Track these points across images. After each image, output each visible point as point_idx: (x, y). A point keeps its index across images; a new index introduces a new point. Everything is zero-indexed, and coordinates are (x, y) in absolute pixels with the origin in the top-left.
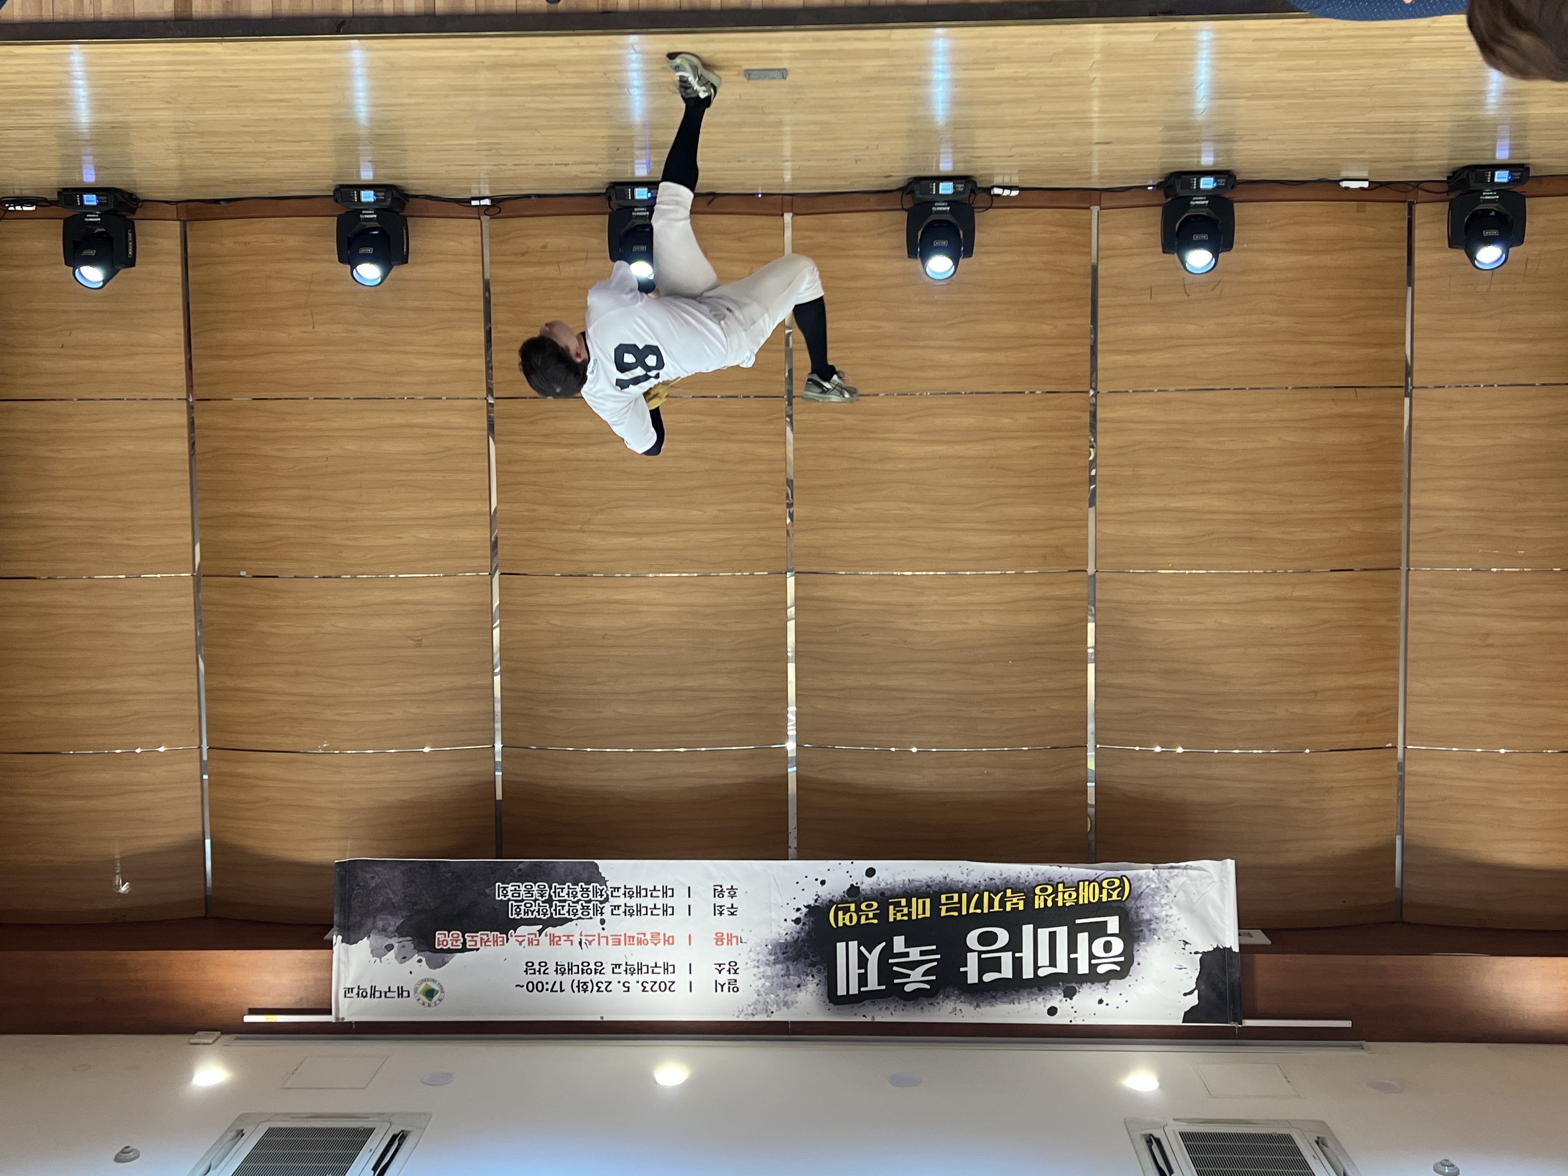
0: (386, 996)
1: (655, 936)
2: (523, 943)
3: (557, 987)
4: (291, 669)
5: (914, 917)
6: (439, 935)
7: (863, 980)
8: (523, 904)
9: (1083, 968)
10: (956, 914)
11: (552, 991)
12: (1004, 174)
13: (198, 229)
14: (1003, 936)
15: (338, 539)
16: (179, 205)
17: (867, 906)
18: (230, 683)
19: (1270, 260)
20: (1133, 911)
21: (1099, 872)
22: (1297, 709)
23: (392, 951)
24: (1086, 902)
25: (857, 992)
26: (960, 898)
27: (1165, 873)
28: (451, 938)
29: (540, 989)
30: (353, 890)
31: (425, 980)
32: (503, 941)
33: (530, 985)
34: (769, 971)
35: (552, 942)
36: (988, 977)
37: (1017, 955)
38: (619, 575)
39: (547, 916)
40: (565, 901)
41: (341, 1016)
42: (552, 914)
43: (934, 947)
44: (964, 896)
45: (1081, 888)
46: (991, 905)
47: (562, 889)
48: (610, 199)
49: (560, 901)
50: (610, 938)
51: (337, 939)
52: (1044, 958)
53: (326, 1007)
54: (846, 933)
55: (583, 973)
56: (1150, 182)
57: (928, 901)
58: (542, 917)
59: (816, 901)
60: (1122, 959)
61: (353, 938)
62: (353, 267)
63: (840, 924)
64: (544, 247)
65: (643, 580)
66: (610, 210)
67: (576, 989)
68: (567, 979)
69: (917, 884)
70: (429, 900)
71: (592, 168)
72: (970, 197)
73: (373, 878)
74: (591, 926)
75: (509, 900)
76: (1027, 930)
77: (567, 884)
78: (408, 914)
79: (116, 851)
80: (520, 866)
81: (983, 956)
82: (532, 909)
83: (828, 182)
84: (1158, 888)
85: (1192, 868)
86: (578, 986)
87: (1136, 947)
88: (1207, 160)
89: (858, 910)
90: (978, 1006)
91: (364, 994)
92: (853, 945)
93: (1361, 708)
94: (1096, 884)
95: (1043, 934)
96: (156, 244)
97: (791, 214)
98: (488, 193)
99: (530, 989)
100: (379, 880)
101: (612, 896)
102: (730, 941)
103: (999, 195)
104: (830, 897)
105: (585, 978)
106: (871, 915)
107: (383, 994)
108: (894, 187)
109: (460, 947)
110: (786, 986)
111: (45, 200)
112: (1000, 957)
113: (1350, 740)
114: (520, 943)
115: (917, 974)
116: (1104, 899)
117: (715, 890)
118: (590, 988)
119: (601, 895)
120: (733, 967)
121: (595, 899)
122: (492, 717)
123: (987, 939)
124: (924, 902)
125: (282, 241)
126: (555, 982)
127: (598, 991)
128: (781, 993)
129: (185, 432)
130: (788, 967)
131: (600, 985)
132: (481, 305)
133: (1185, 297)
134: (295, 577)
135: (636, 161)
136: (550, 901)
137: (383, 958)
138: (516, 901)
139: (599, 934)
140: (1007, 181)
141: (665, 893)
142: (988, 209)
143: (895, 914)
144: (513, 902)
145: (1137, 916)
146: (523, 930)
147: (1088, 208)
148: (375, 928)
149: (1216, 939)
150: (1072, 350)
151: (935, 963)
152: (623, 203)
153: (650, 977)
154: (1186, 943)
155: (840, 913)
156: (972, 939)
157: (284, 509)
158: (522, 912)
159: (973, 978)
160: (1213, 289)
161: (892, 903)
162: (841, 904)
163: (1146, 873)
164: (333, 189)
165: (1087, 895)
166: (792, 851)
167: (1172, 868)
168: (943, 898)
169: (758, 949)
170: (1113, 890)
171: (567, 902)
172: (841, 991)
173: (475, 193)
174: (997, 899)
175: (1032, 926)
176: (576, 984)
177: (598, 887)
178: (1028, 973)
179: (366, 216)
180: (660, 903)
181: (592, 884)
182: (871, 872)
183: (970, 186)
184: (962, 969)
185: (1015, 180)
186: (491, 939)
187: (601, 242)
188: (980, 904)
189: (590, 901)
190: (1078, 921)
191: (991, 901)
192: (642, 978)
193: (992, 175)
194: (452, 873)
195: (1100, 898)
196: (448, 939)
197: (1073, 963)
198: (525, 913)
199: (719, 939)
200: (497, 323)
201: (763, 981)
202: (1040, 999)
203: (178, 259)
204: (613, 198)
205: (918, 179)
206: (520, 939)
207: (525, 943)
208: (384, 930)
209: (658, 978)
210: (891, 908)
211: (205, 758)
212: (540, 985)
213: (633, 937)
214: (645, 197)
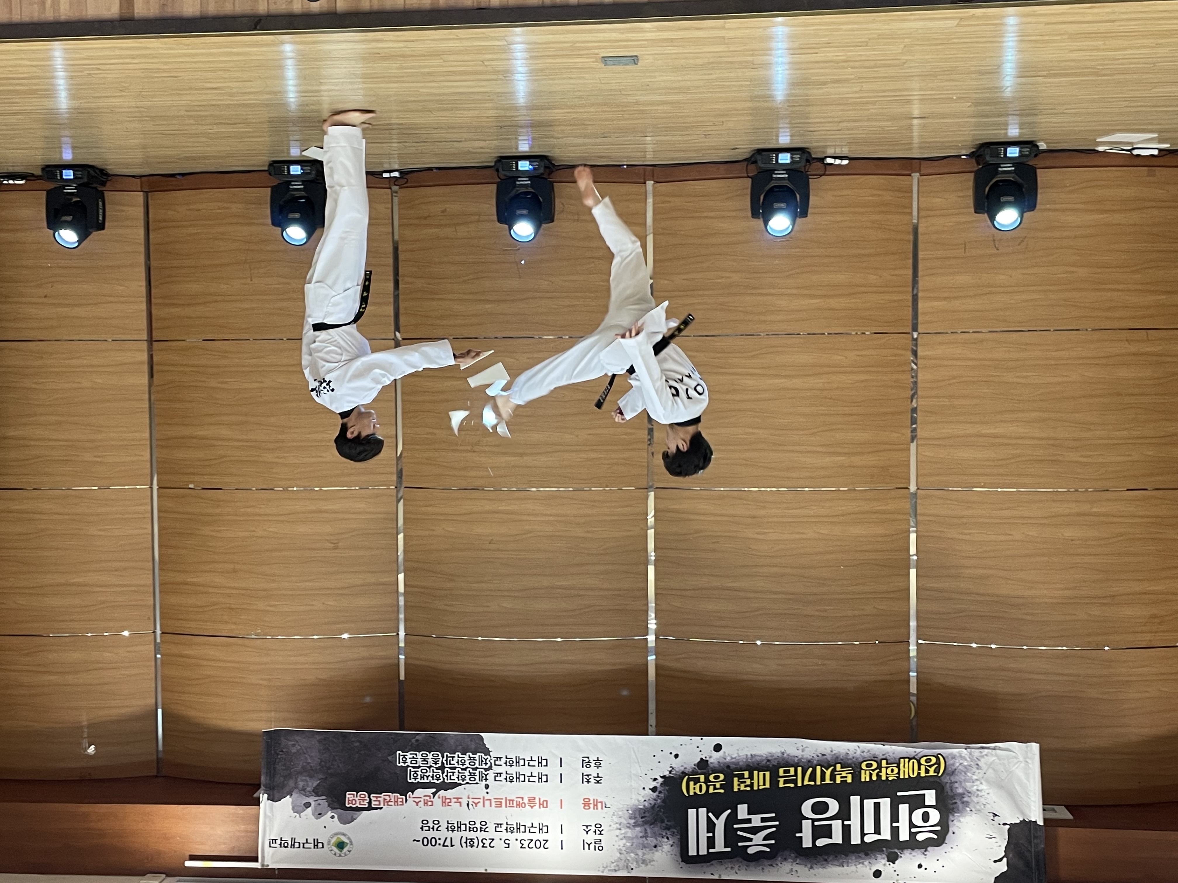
0: (304, 847)
1: (532, 799)
2: (419, 804)
3: (448, 843)
4: (230, 566)
5: (756, 788)
6: (349, 795)
7: (711, 843)
8: (419, 770)
9: (904, 836)
10: (792, 785)
11: (444, 846)
12: (835, 146)
13: (158, 198)
14: (834, 806)
15: (269, 457)
16: (143, 179)
17: (715, 778)
18: (180, 578)
19: (1070, 218)
20: (948, 785)
21: (918, 750)
22: (1096, 611)
23: (310, 809)
24: (907, 776)
25: (706, 853)
26: (796, 771)
27: (976, 753)
28: (359, 798)
29: (433, 843)
30: (278, 754)
31: (336, 834)
32: (402, 802)
33: (425, 840)
34: (630, 833)
35: (444, 802)
36: (821, 842)
37: (846, 823)
38: (506, 489)
39: (440, 781)
40: (455, 768)
41: (266, 863)
42: (444, 779)
43: (773, 815)
44: (800, 769)
45: (902, 765)
46: (823, 778)
47: (453, 757)
48: (497, 170)
49: (451, 768)
50: (493, 801)
51: (264, 798)
52: (869, 827)
53: (253, 855)
54: (697, 802)
55: (470, 831)
56: (964, 152)
57: (768, 774)
58: (435, 781)
59: (670, 772)
60: (938, 828)
61: (277, 796)
62: (283, 230)
63: (692, 793)
64: (444, 211)
65: (524, 493)
66: (499, 180)
67: (464, 845)
68: (456, 836)
69: (758, 758)
70: (340, 765)
71: (482, 144)
72: (805, 166)
73: (294, 745)
74: (477, 790)
75: (408, 766)
76: (855, 800)
77: (457, 753)
78: (324, 777)
79: (84, 719)
80: (417, 737)
81: (816, 823)
82: (427, 774)
83: (682, 155)
84: (969, 766)
85: (1000, 749)
86: (466, 843)
87: (951, 818)
88: (1014, 132)
89: (707, 781)
90: (812, 868)
91: (286, 845)
92: (703, 811)
93: (1154, 611)
94: (915, 761)
95: (869, 804)
96: (123, 211)
97: (652, 182)
98: (396, 167)
99: (425, 843)
100: (299, 747)
101: (495, 765)
102: (595, 806)
103: (831, 164)
104: (682, 769)
105: (471, 835)
106: (718, 785)
107: (301, 845)
108: (740, 158)
109: (366, 806)
110: (644, 847)
111: (33, 175)
112: (831, 825)
113: (1144, 639)
114: (417, 803)
115: (758, 838)
116: (923, 774)
117: (583, 761)
118: (476, 844)
119: (486, 764)
120: (599, 829)
121: (481, 767)
122: (396, 609)
123: (820, 808)
124: (764, 775)
125: (228, 208)
126: (446, 838)
127: (483, 847)
128: (640, 852)
129: (146, 368)
130: (646, 830)
131: (484, 841)
132: (391, 261)
133: (995, 251)
134: (237, 489)
135: (520, 138)
136: (442, 768)
137: (302, 814)
138: (414, 767)
139: (484, 798)
140: (838, 152)
141: (540, 763)
142: (821, 176)
143: (739, 785)
144: (411, 768)
145: (952, 790)
146: (419, 792)
147: (910, 175)
148: (296, 788)
149: (1022, 813)
150: (895, 297)
151: (774, 829)
152: (508, 174)
153: (527, 836)
154: (996, 815)
155: (692, 783)
156: (806, 808)
157: (225, 432)
158: (419, 777)
159: (807, 843)
160: (1019, 245)
161: (736, 776)
162: (692, 776)
163: (959, 752)
164: (267, 164)
165: (908, 770)
166: (651, 729)
167: (982, 748)
168: (781, 771)
169: (620, 813)
170: (930, 766)
171: (457, 769)
172: (692, 852)
173: (387, 167)
174: (828, 773)
175: (858, 797)
176: (464, 840)
177: (484, 756)
178: (855, 840)
179: (295, 187)
180: (536, 771)
181: (478, 754)
182: (718, 748)
183: (805, 156)
184: (798, 835)
185: (845, 151)
186: (393, 800)
187: (490, 207)
188: (813, 777)
189: (476, 769)
190: (899, 794)
191: (823, 774)
192: (520, 836)
193: (825, 147)
194: (360, 742)
195: (919, 774)
196: (356, 799)
197: (895, 831)
198: (421, 777)
199: (586, 804)
200: (404, 276)
201: (624, 841)
202: (866, 863)
203: (141, 224)
204: (500, 170)
205: (760, 151)
206: (417, 800)
207: (421, 804)
208: (303, 790)
209: (534, 837)
210: (736, 779)
211: (158, 640)
212: (433, 840)
213: (513, 801)
214: (527, 169)
